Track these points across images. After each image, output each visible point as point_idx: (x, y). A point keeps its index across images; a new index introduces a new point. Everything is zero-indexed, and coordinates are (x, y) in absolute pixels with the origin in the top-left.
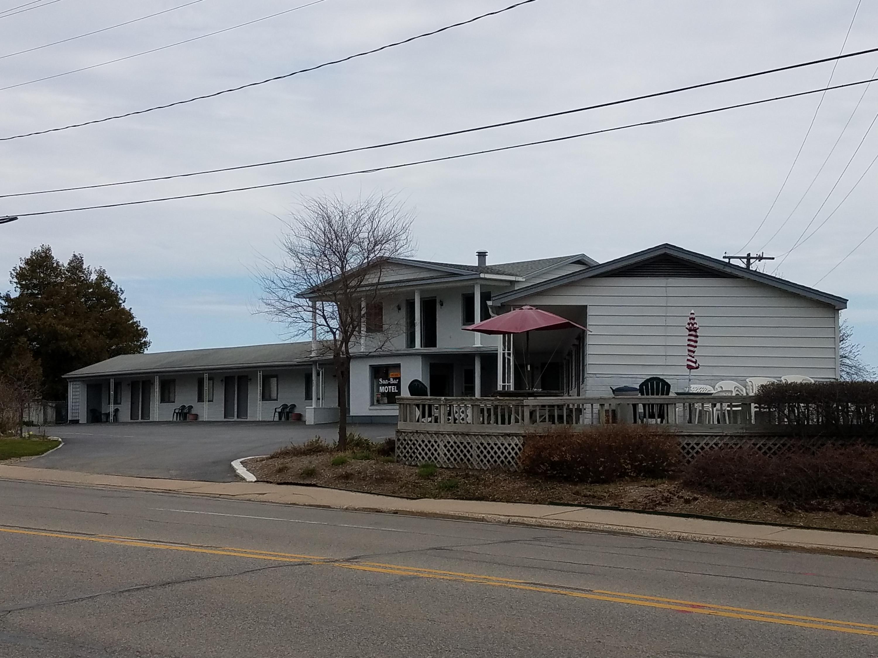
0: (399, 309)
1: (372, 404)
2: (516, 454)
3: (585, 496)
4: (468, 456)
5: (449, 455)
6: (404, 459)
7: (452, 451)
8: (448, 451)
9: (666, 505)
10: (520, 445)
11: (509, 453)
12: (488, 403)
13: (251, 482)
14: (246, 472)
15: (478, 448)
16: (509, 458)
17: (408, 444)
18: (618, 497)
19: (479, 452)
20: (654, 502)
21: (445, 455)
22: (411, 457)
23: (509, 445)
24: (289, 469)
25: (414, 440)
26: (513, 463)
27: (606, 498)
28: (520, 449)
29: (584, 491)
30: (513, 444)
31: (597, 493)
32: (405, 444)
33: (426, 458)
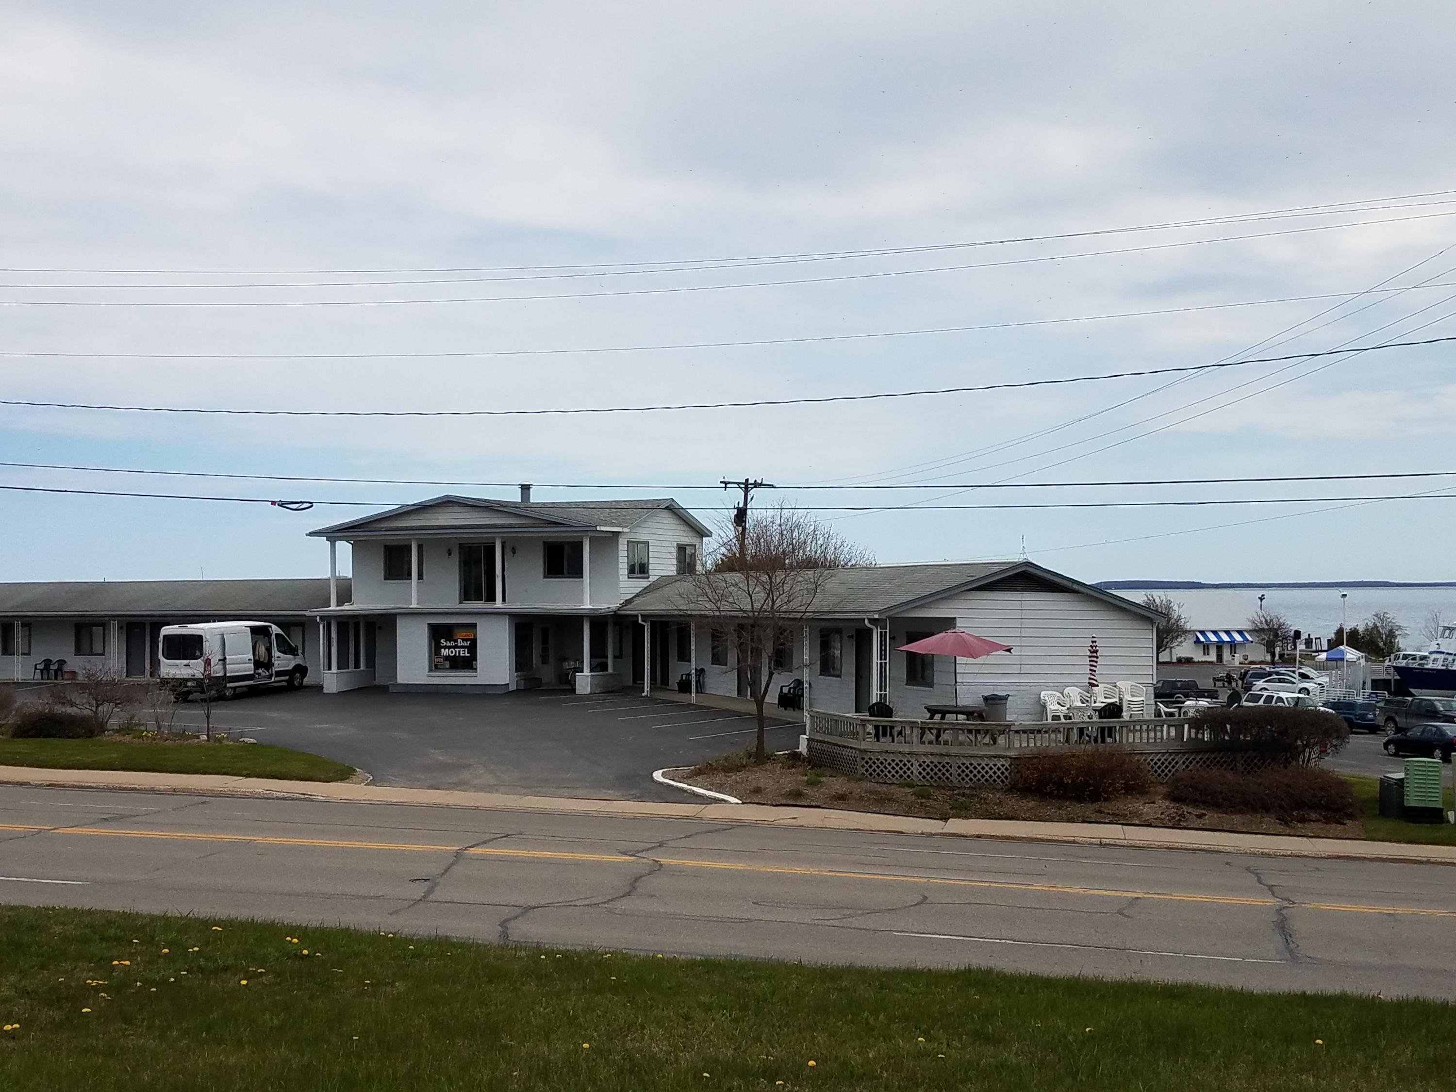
0: (450, 554)
1: (430, 670)
2: (1003, 773)
3: (1109, 814)
4: (948, 774)
5: (924, 773)
6: (869, 776)
7: (928, 770)
8: (924, 770)
9: (1186, 821)
10: (1007, 765)
11: (995, 773)
12: (971, 727)
13: (738, 804)
14: (710, 792)
15: (959, 767)
16: (995, 777)
17: (874, 763)
18: (1136, 814)
19: (959, 771)
20: (1174, 818)
21: (920, 773)
22: (878, 775)
23: (995, 765)
24: (764, 790)
25: (881, 759)
26: (998, 781)
27: (1129, 816)
28: (1007, 769)
29: (1102, 809)
30: (999, 765)
31: (1117, 812)
32: (870, 762)
33: (897, 776)
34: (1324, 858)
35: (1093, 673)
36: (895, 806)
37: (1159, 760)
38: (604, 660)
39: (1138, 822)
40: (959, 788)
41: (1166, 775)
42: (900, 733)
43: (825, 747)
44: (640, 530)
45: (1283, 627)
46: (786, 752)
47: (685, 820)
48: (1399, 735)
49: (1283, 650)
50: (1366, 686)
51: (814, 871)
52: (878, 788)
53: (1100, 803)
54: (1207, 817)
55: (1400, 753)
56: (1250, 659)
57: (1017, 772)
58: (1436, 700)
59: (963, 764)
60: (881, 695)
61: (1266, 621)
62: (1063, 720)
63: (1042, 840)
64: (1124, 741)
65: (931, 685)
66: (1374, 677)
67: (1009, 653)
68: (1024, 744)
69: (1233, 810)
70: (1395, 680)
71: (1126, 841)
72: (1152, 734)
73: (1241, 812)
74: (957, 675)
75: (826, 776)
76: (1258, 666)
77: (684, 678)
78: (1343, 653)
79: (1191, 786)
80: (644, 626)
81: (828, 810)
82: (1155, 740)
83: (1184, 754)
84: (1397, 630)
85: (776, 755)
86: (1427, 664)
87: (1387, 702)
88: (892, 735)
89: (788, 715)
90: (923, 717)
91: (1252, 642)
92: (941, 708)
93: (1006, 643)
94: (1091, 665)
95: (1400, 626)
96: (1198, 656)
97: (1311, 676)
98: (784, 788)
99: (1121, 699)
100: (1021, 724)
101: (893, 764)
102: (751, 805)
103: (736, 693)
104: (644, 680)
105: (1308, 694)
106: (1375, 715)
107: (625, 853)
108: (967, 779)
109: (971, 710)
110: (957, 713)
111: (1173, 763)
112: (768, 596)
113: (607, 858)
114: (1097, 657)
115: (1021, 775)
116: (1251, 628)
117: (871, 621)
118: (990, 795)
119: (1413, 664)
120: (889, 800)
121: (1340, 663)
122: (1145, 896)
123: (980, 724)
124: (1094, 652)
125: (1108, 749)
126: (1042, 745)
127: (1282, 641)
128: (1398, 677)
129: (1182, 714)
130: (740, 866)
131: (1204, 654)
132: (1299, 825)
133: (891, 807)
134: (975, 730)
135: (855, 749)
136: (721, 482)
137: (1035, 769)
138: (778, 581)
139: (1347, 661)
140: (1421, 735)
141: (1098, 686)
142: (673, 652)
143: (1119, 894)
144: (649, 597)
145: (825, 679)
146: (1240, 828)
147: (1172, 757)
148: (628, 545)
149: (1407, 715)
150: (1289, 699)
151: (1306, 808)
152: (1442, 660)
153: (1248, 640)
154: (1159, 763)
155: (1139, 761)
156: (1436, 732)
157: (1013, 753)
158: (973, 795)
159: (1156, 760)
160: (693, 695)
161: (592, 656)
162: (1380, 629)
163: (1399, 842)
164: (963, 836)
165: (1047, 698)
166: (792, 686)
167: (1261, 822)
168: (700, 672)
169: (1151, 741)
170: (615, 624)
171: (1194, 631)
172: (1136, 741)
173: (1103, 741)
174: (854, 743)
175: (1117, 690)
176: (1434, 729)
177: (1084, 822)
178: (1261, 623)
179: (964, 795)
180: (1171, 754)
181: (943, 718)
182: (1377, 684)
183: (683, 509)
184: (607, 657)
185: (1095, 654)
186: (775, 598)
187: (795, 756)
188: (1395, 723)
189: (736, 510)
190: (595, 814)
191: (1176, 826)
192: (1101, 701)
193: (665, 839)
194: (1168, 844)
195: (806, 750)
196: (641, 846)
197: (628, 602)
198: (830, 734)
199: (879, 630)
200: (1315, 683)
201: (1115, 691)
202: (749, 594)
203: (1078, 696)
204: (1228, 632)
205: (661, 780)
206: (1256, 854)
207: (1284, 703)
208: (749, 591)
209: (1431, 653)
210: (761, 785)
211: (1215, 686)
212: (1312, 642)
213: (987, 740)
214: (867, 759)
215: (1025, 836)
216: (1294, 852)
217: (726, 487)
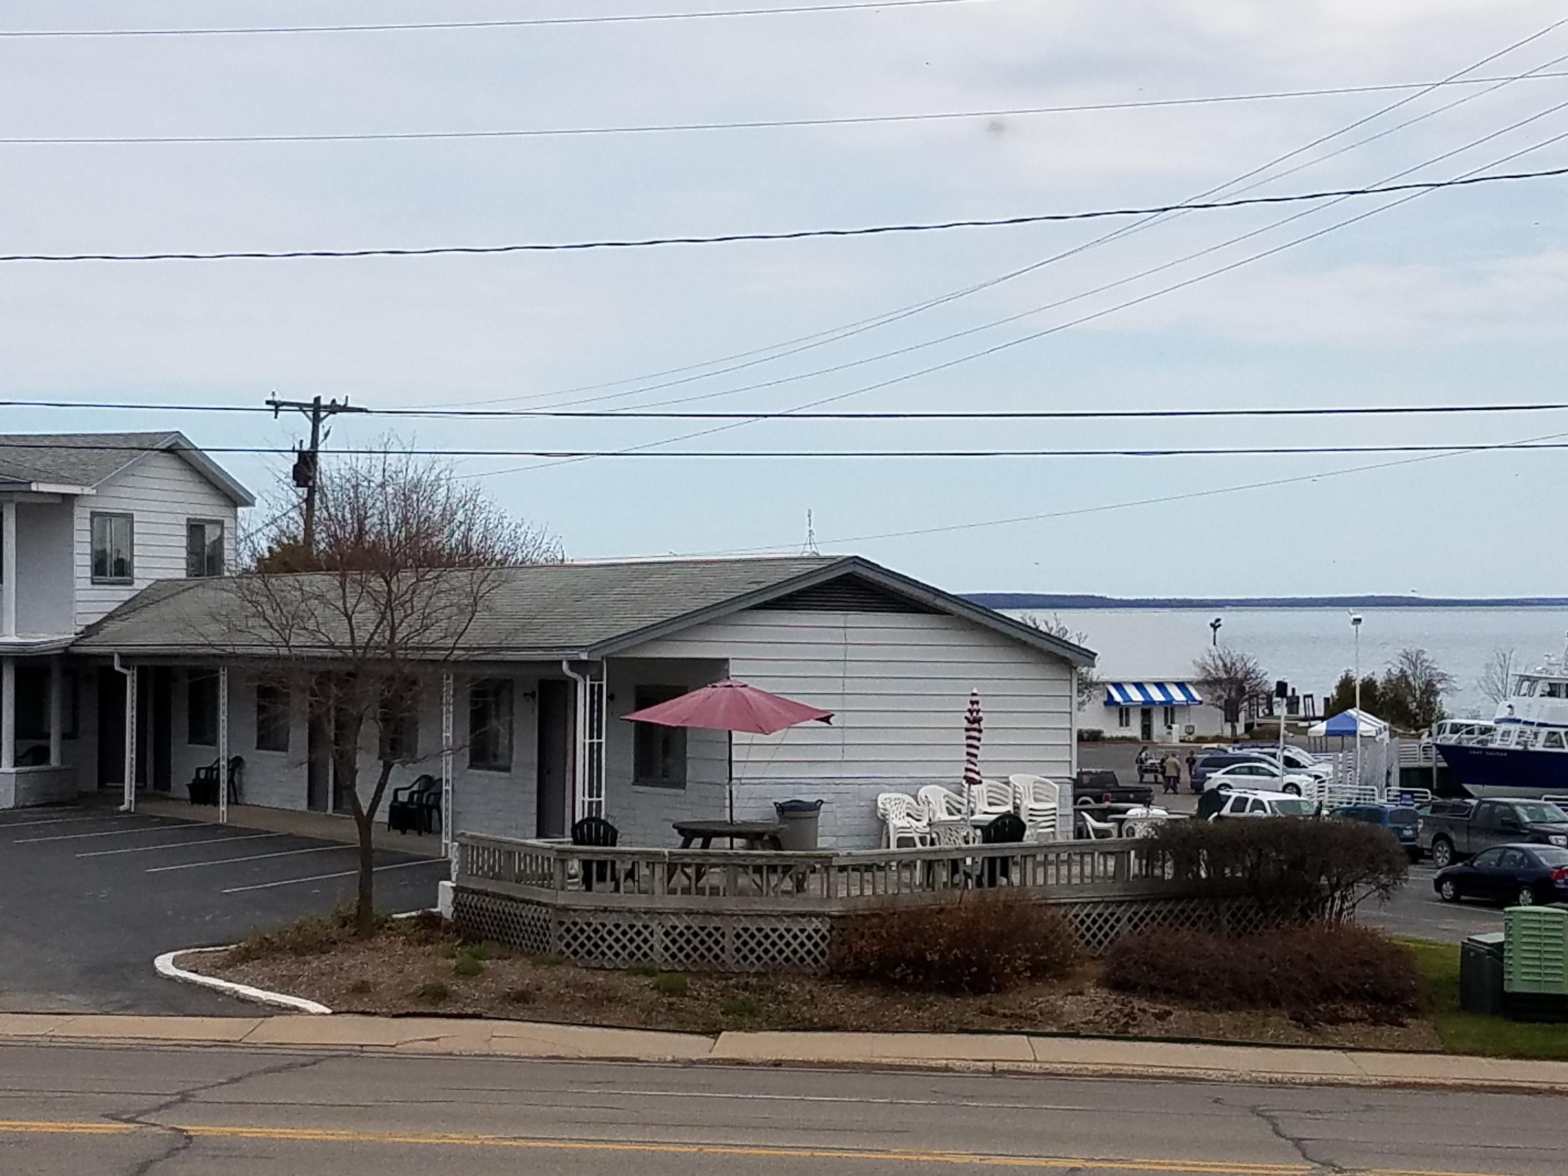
2: (816, 945)
3: (1005, 1016)
4: (717, 949)
5: (674, 949)
6: (572, 957)
7: (681, 941)
8: (674, 941)
9: (1138, 1026)
10: (824, 930)
11: (802, 945)
12: (759, 862)
13: (323, 1014)
14: (269, 993)
15: (738, 936)
16: (802, 952)
17: (582, 931)
18: (1054, 1015)
19: (738, 943)
20: (1116, 1020)
21: (667, 948)
22: (589, 953)
23: (802, 931)
24: (375, 985)
25: (596, 923)
26: (809, 960)
27: (1039, 1018)
28: (823, 938)
29: (993, 1007)
30: (810, 930)
31: (1018, 1011)
32: (575, 930)
33: (624, 954)
34: (1375, 1086)
35: (973, 759)
36: (620, 1012)
37: (1088, 916)
38: (42, 742)
39: (1055, 1030)
40: (739, 974)
41: (1100, 943)
42: (630, 874)
43: (487, 903)
44: (114, 491)
45: (1253, 676)
46: (414, 914)
47: (223, 1049)
48: (1459, 865)
49: (1251, 716)
50: (1391, 781)
51: (486, 1138)
52: (587, 977)
53: (988, 995)
54: (1172, 1018)
55: (1463, 898)
56: (1198, 733)
57: (842, 943)
58: (1518, 804)
59: (746, 930)
60: (590, 803)
61: (1225, 665)
62: (919, 846)
63: (891, 1067)
64: (1029, 883)
65: (681, 785)
66: (1404, 765)
67: (825, 724)
68: (855, 892)
69: (1217, 1003)
70: (1440, 769)
71: (1038, 1065)
72: (1076, 870)
73: (1229, 1007)
74: (734, 764)
75: (491, 958)
76: (1215, 745)
77: (202, 776)
78: (1355, 721)
79: (1145, 963)
80: (125, 676)
81: (496, 1023)
82: (1082, 880)
83: (1132, 903)
84: (1439, 681)
85: (394, 920)
86: (1492, 741)
87: (1436, 808)
88: (614, 878)
89: (411, 842)
90: (671, 844)
91: (1201, 703)
92: (701, 827)
93: (820, 705)
94: (969, 746)
95: (1443, 675)
96: (1111, 729)
97: (1302, 763)
98: (414, 982)
99: (1016, 807)
100: (849, 854)
101: (618, 933)
102: (349, 1017)
103: (305, 803)
104: (124, 782)
105: (1299, 793)
106: (1415, 830)
107: (115, 1118)
108: (752, 958)
109: (758, 829)
110: (732, 835)
111: (1112, 921)
112: (383, 619)
113: (78, 1127)
114: (980, 731)
115: (850, 948)
116: (1201, 678)
117: (574, 664)
118: (793, 985)
119: (1469, 740)
120: (610, 1000)
121: (1348, 740)
122: (1090, 1165)
123: (777, 856)
124: (975, 721)
125: (1002, 898)
126: (886, 892)
127: (1249, 700)
128: (1445, 764)
129: (1124, 834)
130: (343, 1134)
131: (1121, 725)
132: (1329, 1028)
133: (615, 1012)
134: (769, 867)
135: (546, 905)
136: (268, 403)
137: (874, 936)
138: (403, 588)
139: (1361, 736)
140: (1498, 865)
141: (980, 782)
142: (180, 724)
143: (1042, 1162)
144: (134, 619)
145: (480, 776)
146: (1230, 1037)
147: (1110, 910)
148: (92, 521)
149: (1470, 829)
150: (1274, 804)
151: (1340, 997)
152: (1516, 734)
153: (1195, 700)
154: (1088, 922)
155: (1053, 917)
156: (1522, 859)
157: (835, 909)
158: (762, 988)
159: (1082, 915)
160: (223, 808)
161: (19, 734)
162: (1411, 679)
163: (1497, 1056)
164: (748, 1064)
165: (888, 806)
166: (415, 788)
167: (1264, 1025)
168: (236, 764)
169: (1074, 881)
170: (66, 672)
171: (1104, 683)
172: (1049, 882)
173: (992, 882)
174: (545, 896)
175: (1010, 790)
176: (1519, 855)
177: (961, 1031)
178: (1216, 668)
179: (746, 987)
180: (1108, 904)
181: (706, 845)
182: (1410, 777)
183: (196, 449)
184: (48, 736)
185: (976, 726)
186: (397, 621)
187: (431, 922)
188: (1450, 843)
189: (296, 454)
190: (45, 1042)
191: (1121, 1035)
192: (985, 812)
193: (188, 1087)
194: (1111, 1067)
195: (452, 909)
196: (148, 1101)
197: (91, 630)
198: (497, 877)
199: (588, 683)
200: (1310, 776)
201: (1007, 791)
202: (346, 615)
203: (943, 801)
204: (1160, 686)
205: (172, 971)
206: (1260, 1082)
207: (1266, 811)
208: (345, 609)
209: (1499, 721)
210: (369, 977)
211: (1141, 782)
212: (1298, 703)
213: (788, 885)
214: (568, 923)
215: (861, 1060)
216: (1324, 1077)
217: (276, 411)
